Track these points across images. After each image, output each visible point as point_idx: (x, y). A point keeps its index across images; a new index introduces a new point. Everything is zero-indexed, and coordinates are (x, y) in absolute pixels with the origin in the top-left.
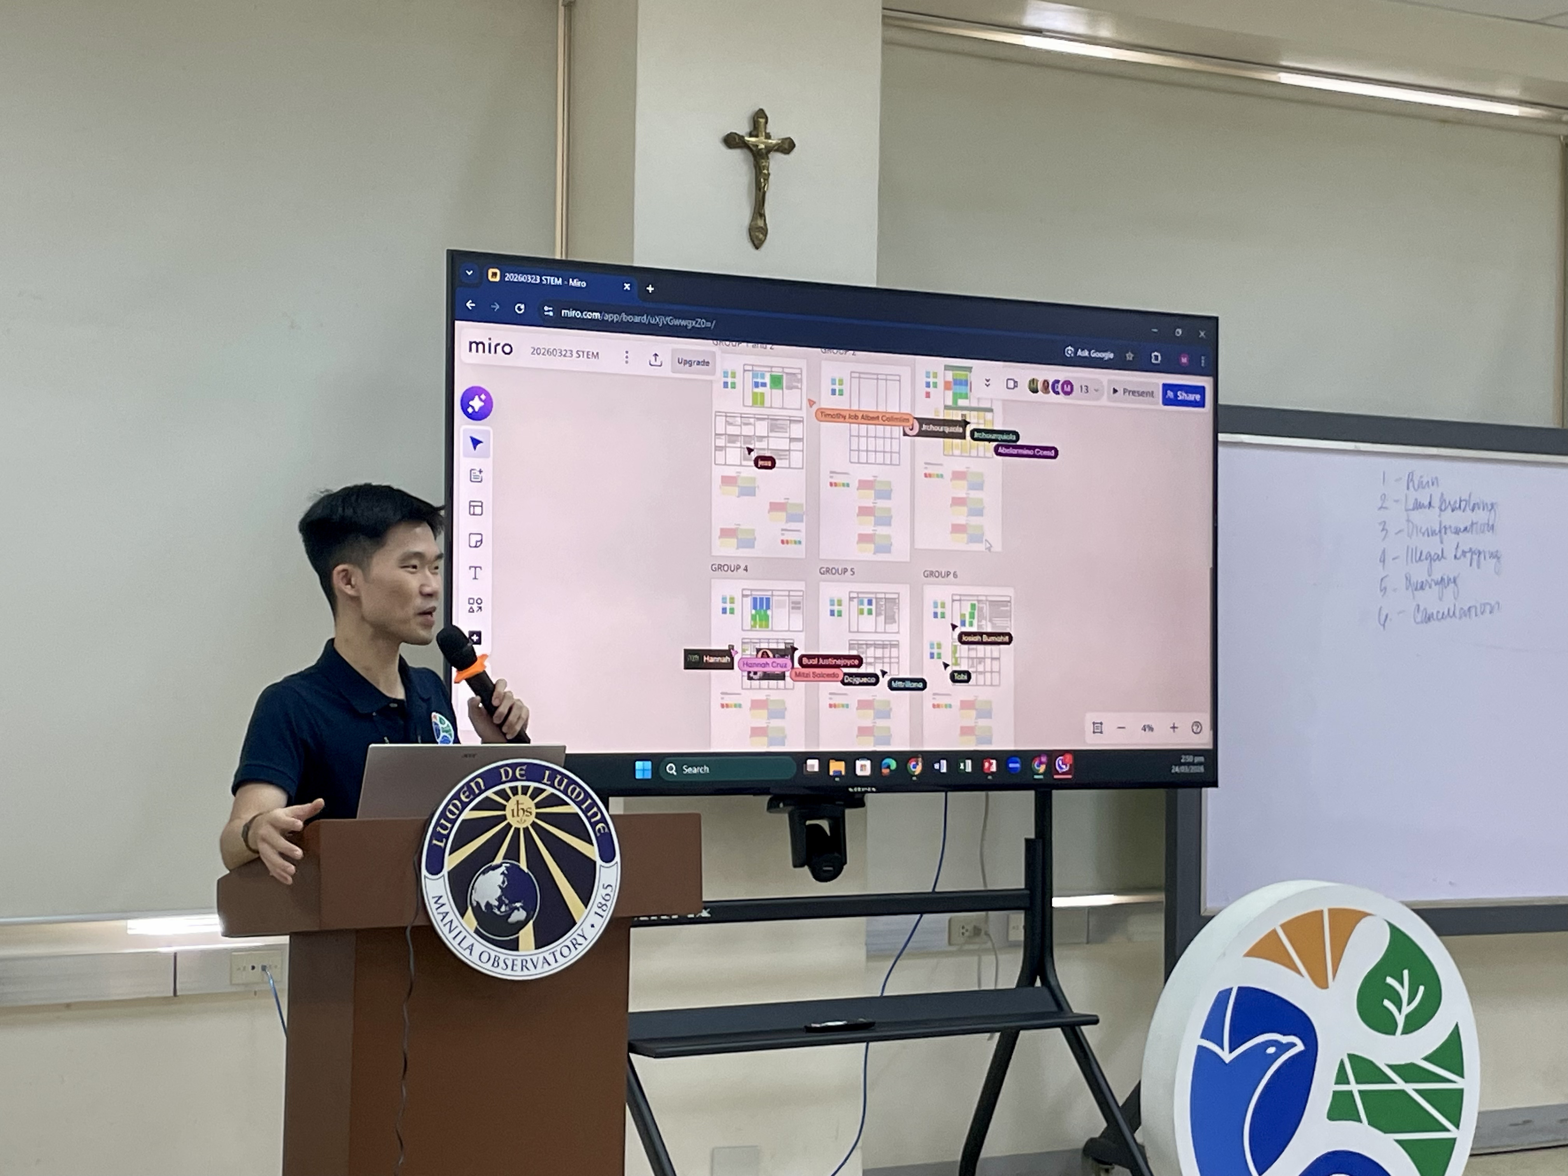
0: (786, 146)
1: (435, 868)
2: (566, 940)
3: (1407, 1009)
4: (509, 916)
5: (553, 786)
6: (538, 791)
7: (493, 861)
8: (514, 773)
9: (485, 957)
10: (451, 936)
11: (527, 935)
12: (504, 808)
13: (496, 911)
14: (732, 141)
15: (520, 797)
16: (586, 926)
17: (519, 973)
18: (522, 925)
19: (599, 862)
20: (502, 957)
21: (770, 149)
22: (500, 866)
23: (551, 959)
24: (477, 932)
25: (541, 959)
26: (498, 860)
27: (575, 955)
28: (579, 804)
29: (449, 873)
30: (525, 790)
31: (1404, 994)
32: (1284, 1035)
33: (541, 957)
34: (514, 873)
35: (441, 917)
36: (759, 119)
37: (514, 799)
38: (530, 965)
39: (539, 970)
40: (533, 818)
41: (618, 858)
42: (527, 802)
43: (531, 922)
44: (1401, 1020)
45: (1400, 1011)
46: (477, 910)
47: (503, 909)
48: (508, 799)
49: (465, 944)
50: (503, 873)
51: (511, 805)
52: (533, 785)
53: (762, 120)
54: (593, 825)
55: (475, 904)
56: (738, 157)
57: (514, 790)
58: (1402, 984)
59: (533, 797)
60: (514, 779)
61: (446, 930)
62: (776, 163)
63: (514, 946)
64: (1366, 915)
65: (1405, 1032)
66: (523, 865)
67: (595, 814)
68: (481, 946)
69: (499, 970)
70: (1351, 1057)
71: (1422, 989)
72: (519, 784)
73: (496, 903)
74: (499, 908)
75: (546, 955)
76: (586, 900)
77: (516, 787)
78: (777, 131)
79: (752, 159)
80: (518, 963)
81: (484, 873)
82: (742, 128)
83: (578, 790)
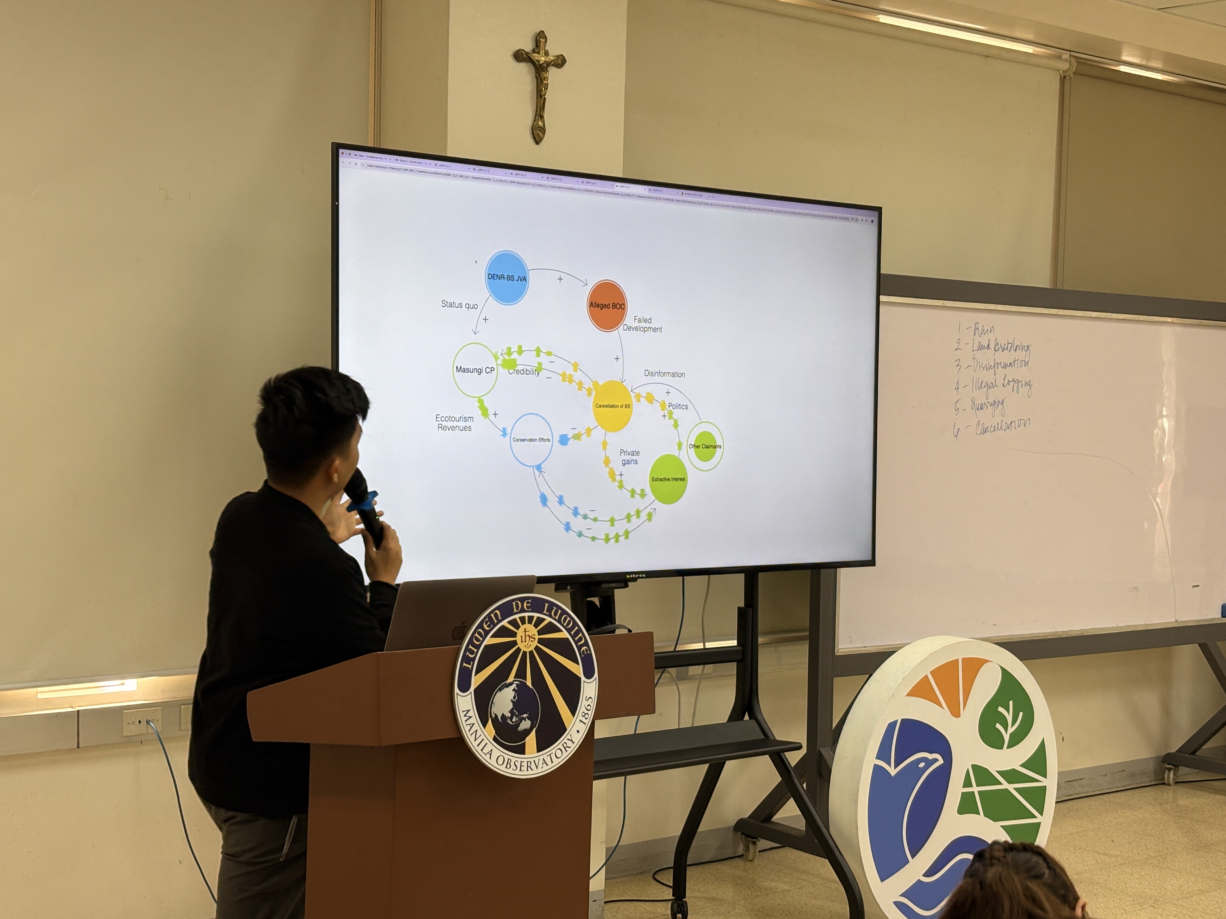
0: (560, 62)
1: (464, 687)
2: (559, 744)
3: (1011, 730)
4: (518, 725)
5: (550, 616)
6: (540, 621)
7: (507, 679)
8: (522, 605)
9: (500, 761)
10: (475, 744)
11: (531, 740)
12: (514, 635)
13: (509, 721)
14: (519, 56)
15: (527, 626)
16: (574, 730)
17: (525, 773)
18: (527, 732)
19: (583, 678)
20: (513, 760)
21: (548, 64)
22: (511, 684)
23: (548, 760)
24: (495, 739)
25: (541, 761)
26: (511, 679)
27: (565, 756)
28: (569, 631)
29: (475, 690)
30: (531, 618)
31: (1010, 718)
32: (931, 753)
33: (541, 758)
34: (521, 690)
35: (469, 727)
36: (540, 39)
37: (522, 628)
38: (533, 766)
39: (540, 770)
40: (536, 643)
41: (596, 675)
42: (532, 630)
43: (535, 729)
44: (1007, 738)
45: (1006, 732)
46: (495, 721)
47: (514, 720)
48: (518, 627)
49: (486, 750)
50: (514, 690)
51: (520, 632)
52: (536, 615)
53: (542, 40)
54: (579, 648)
55: (493, 716)
56: (524, 68)
57: (523, 619)
58: (1008, 711)
59: (536, 626)
60: (523, 611)
61: (472, 738)
62: (553, 73)
63: (521, 750)
64: (987, 661)
65: (1008, 747)
66: (529, 683)
67: (580, 639)
68: (498, 751)
69: (510, 771)
70: (974, 766)
71: (1021, 714)
72: (526, 615)
73: (509, 715)
74: (511, 718)
75: (545, 757)
76: (573, 709)
77: (524, 617)
78: (554, 48)
79: (533, 70)
80: (525, 764)
81: (500, 690)
82: (528, 46)
83: (568, 619)
